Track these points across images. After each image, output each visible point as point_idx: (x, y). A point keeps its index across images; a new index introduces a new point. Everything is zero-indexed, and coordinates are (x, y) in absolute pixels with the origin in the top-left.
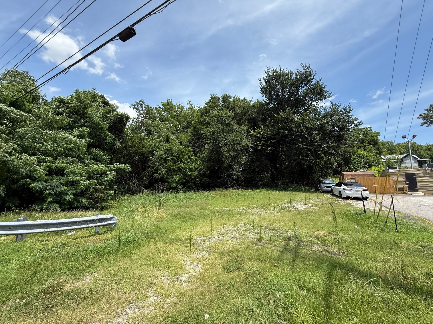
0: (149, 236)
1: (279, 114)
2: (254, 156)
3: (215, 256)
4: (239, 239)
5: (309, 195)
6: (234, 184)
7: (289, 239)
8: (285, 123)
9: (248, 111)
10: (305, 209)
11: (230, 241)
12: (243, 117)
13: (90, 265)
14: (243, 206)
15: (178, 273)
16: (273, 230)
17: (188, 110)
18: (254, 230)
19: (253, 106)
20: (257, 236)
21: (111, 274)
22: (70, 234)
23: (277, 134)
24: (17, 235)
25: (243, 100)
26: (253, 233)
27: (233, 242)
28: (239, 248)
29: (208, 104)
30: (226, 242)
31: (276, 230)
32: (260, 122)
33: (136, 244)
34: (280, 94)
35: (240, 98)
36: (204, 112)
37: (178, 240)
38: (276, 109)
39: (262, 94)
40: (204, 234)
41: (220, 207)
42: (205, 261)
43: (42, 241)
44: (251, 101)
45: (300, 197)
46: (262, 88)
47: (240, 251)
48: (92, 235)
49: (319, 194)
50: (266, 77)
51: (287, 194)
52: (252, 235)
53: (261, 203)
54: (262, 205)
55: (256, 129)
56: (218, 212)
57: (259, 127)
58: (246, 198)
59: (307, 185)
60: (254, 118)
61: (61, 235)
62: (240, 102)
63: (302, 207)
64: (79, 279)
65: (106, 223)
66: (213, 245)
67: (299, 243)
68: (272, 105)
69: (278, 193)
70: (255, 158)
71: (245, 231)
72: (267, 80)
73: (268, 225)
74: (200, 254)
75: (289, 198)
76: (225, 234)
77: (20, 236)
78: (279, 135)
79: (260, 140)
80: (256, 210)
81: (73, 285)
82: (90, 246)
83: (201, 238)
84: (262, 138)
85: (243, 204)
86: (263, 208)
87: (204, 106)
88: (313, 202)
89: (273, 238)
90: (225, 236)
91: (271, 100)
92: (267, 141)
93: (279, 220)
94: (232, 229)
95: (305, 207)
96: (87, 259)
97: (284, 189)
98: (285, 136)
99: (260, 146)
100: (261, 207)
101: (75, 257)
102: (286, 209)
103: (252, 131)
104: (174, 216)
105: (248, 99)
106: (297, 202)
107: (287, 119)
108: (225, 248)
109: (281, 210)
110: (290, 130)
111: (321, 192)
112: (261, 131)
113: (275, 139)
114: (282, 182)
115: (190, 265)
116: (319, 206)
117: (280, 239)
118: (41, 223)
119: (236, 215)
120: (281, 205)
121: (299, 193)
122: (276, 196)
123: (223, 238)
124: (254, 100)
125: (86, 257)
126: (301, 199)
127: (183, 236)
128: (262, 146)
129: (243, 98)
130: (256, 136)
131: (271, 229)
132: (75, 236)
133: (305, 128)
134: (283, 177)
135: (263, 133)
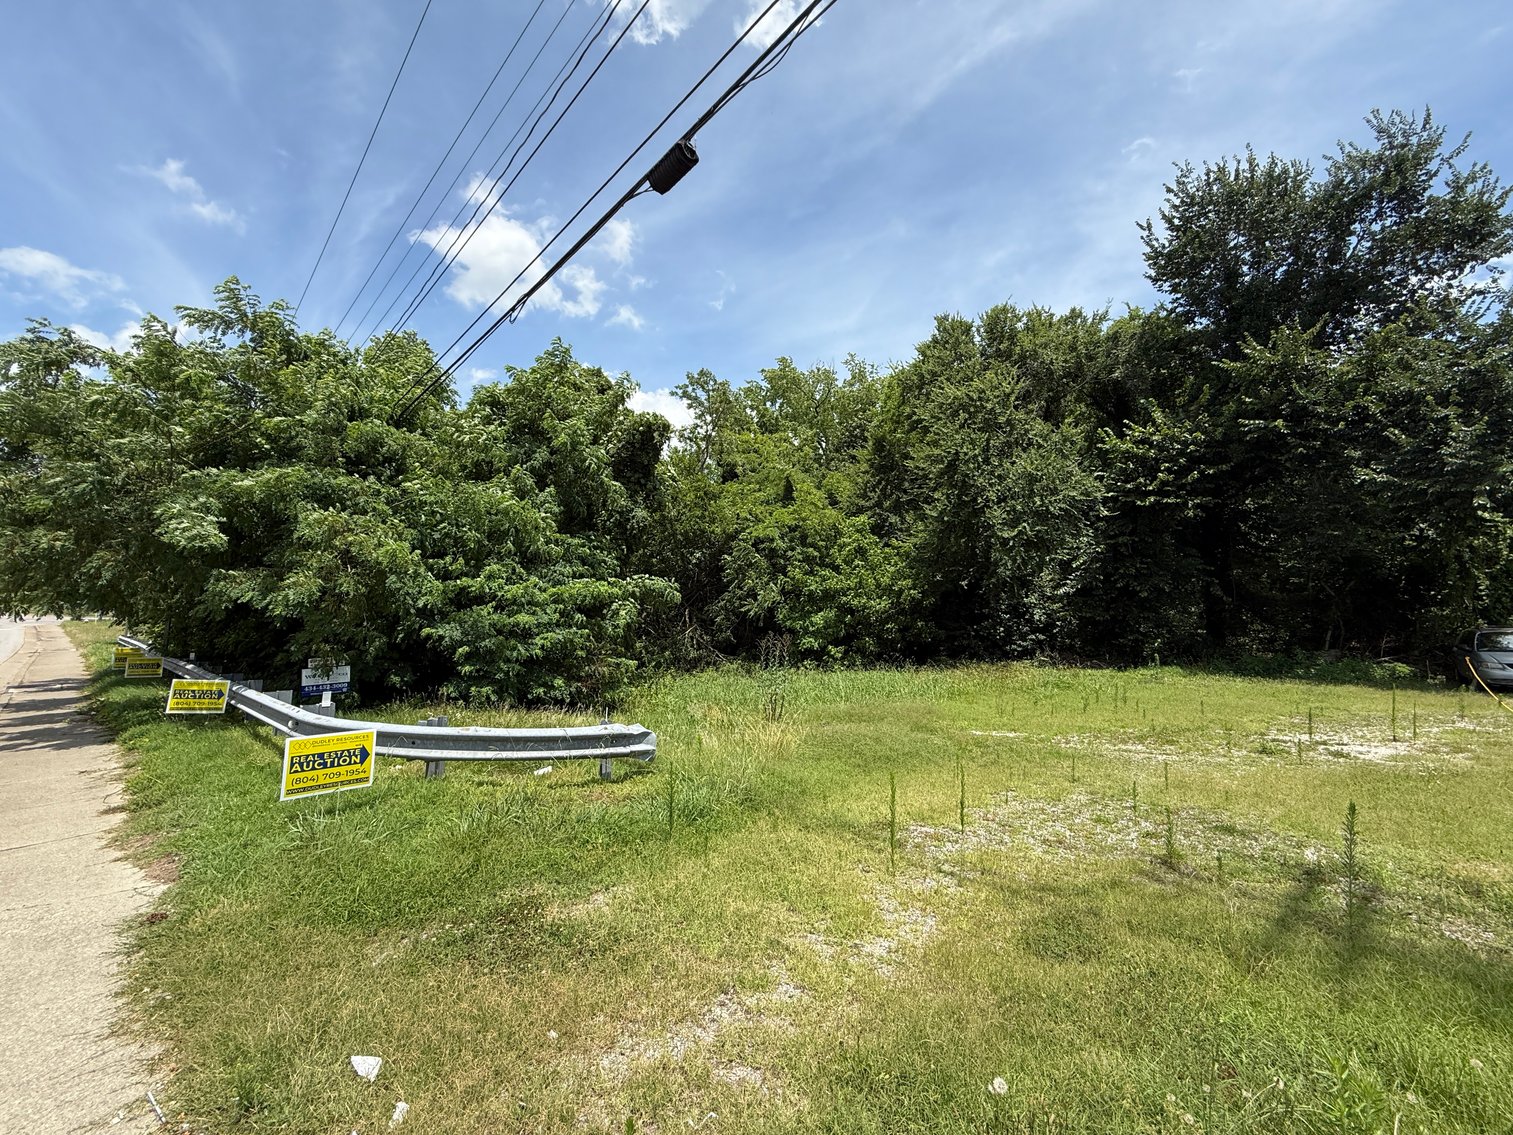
0: (751, 802)
1: (1237, 355)
2: (1122, 534)
3: (983, 896)
4: (1076, 848)
5: (1410, 702)
6: (1039, 642)
7: (1313, 876)
8: (1274, 386)
9: (1090, 358)
10: (1394, 758)
11: (1039, 852)
12: (1067, 384)
13: (600, 865)
14: (1081, 730)
15: (858, 930)
16: (1230, 830)
17: (852, 385)
18: (1137, 823)
19: (1114, 337)
20: (1158, 847)
21: (657, 896)
22: (541, 772)
23: (1234, 436)
24: (428, 760)
25: (1067, 318)
26: (1133, 835)
27: (1050, 858)
28: (1079, 882)
29: (928, 353)
30: (1021, 854)
31: (1243, 834)
32: (1146, 398)
33: (715, 822)
34: (1245, 269)
35: (1052, 311)
36: (914, 384)
37: (847, 826)
38: (1227, 338)
39: (1155, 280)
40: (936, 816)
41: (987, 726)
42: (947, 905)
43: (480, 784)
44: (1103, 318)
45: (1360, 705)
46: (1154, 257)
47: (1085, 892)
48: (594, 781)
49: (1471, 698)
50: (1175, 207)
51: (1287, 690)
52: (1131, 839)
53: (1160, 721)
54: (1165, 728)
55: (1129, 428)
56: (978, 744)
57: (1147, 419)
58: (1092, 701)
59: (1398, 654)
60: (1116, 382)
61: (521, 772)
62: (1055, 328)
63: (1373, 750)
64: (576, 896)
65: (627, 750)
66: (972, 856)
67: (1366, 899)
68: (1205, 321)
69: (1239, 683)
70: (1125, 545)
71: (1098, 820)
72: (1176, 222)
73: (1199, 807)
74: (928, 880)
75: (1303, 709)
76: (1017, 824)
77: (432, 765)
78: (1240, 441)
79: (1150, 469)
80: (1140, 747)
81: (565, 911)
82: (595, 810)
83: (923, 829)
84: (1156, 460)
85: (1080, 721)
86: (1172, 743)
87: (912, 361)
88: (1435, 730)
89: (1233, 863)
90: (1014, 832)
91: (1197, 302)
92: (1184, 471)
93: (1256, 794)
94: (1043, 810)
95: (1394, 752)
96: (590, 847)
97: (1274, 669)
98: (1269, 442)
99: (1150, 493)
100: (1164, 737)
101: (560, 835)
102: (1288, 753)
103: (1108, 435)
104: (825, 748)
105: (1089, 314)
106: (1346, 725)
107: (1285, 372)
108: (1022, 874)
109: (1264, 756)
110: (1299, 415)
111: (1480, 689)
112: (1154, 434)
113: (1224, 459)
114: (1260, 639)
115: (896, 910)
116: (1472, 751)
117: (1265, 869)
118: (477, 734)
119: (1052, 762)
120: (1263, 734)
121: (1352, 688)
122: (1231, 699)
123: (1006, 838)
124: (1118, 312)
125: (588, 842)
126: (1364, 713)
127: (860, 813)
128: (1160, 492)
129: (1067, 312)
130: (1128, 456)
131: (1216, 827)
132: (553, 780)
133: (1382, 398)
134: (1265, 620)
135: (1164, 440)
